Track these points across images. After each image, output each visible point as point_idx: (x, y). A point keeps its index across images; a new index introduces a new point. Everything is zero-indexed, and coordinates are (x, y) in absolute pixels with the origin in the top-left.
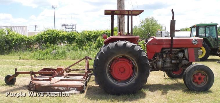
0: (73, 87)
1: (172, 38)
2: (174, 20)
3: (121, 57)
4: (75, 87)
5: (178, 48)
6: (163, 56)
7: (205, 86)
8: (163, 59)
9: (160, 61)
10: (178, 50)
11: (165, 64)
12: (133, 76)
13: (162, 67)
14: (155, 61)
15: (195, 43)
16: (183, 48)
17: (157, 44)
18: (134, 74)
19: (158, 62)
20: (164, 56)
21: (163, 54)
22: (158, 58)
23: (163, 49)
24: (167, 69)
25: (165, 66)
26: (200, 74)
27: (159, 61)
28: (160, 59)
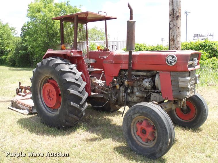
1: (130, 53)
2: (134, 20)
5: (144, 71)
6: (124, 82)
7: (151, 148)
8: (124, 87)
10: (145, 74)
13: (123, 100)
15: (171, 63)
16: (153, 71)
17: (114, 62)
20: (126, 83)
26: (144, 123)
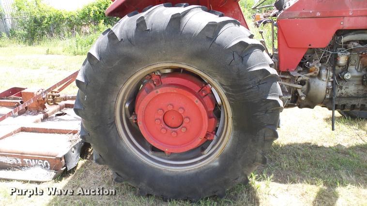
0: (37, 158)
3: (168, 71)
4: (43, 160)
6: (335, 58)
8: (334, 70)
9: (324, 78)
11: (341, 88)
12: (215, 138)
13: (328, 97)
14: (304, 77)
18: (218, 133)
19: (317, 81)
20: (342, 60)
21: (339, 54)
22: (315, 65)
23: (340, 33)
24: (343, 102)
25: (338, 92)
27: (319, 76)
28: (324, 72)
